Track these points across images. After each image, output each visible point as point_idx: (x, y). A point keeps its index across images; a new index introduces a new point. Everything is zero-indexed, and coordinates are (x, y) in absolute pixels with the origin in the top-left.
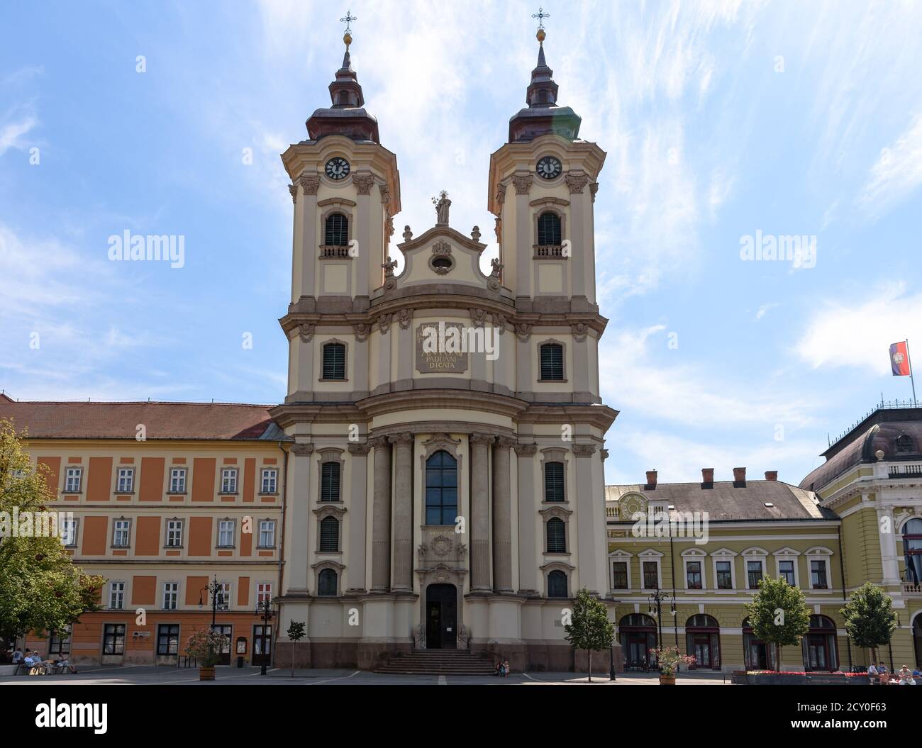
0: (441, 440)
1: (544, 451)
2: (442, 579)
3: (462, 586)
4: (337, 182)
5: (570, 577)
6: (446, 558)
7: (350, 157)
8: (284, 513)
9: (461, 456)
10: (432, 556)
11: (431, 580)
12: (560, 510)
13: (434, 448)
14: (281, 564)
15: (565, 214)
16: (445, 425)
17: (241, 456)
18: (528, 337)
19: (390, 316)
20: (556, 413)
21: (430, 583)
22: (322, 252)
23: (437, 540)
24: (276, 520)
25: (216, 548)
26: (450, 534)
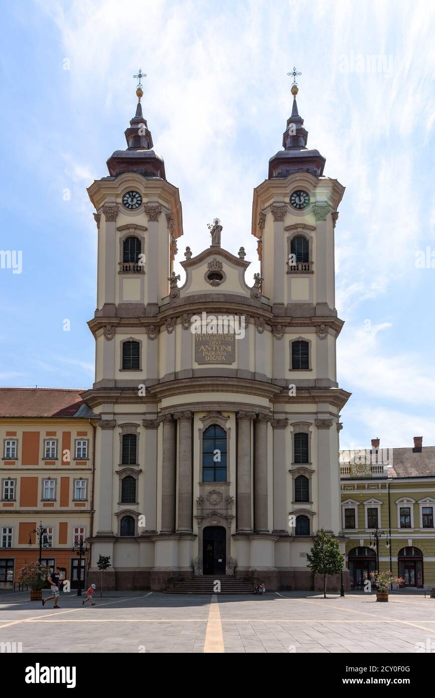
0: (214, 417)
1: (293, 425)
2: (214, 523)
3: (230, 527)
4: (132, 211)
5: (312, 520)
6: (218, 507)
7: (143, 191)
8: (94, 474)
9: (230, 429)
10: (207, 505)
11: (206, 524)
12: (305, 470)
13: (209, 422)
14: (92, 512)
15: (312, 237)
16: (217, 405)
17: (59, 430)
18: (282, 336)
19: (175, 319)
20: (303, 395)
21: (205, 526)
22: (121, 268)
23: (211, 493)
24: (87, 479)
25: (42, 501)
26: (221, 488)
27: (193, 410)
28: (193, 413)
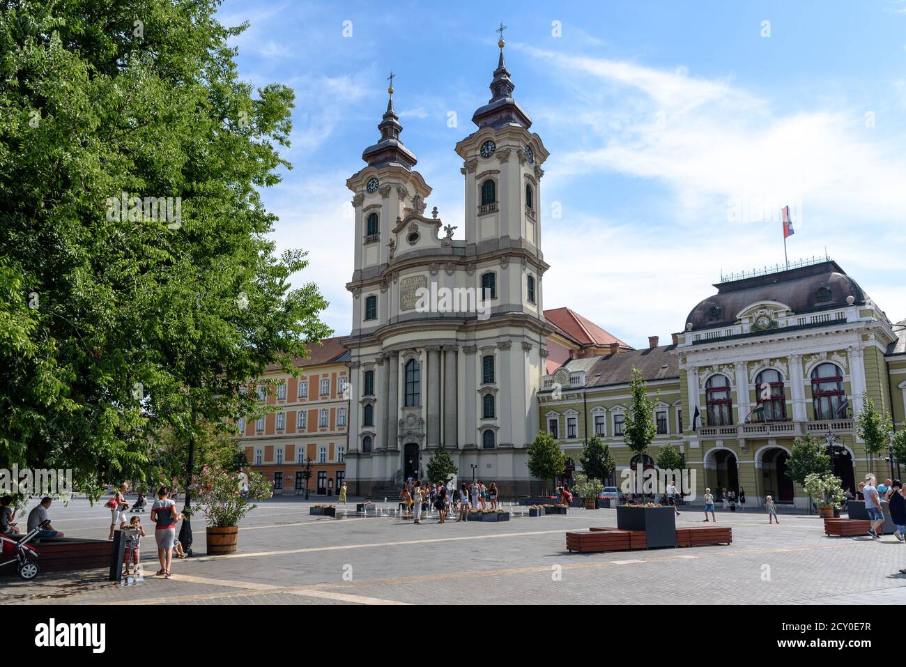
0: (410, 353)
1: (482, 349)
2: (410, 441)
3: (422, 444)
6: (413, 427)
8: (349, 404)
9: (422, 361)
10: (406, 427)
11: (405, 441)
12: (490, 389)
13: (408, 358)
14: (347, 435)
15: (497, 180)
17: (330, 371)
19: (391, 276)
21: (405, 443)
22: (365, 240)
23: (408, 416)
24: (346, 409)
25: (319, 427)
26: (415, 412)
27: (396, 349)
28: (398, 352)
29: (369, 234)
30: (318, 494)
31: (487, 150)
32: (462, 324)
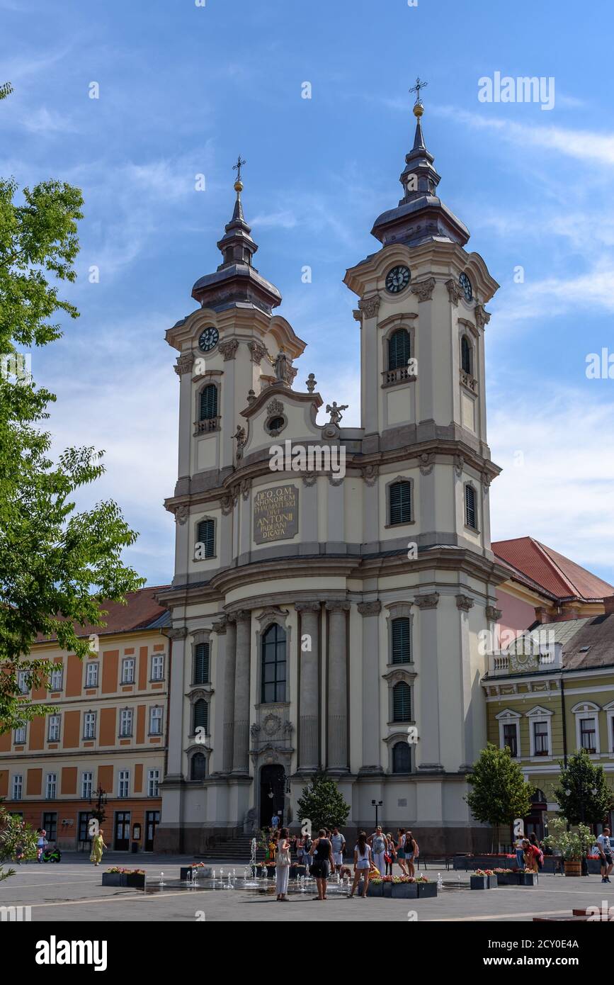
0: (269, 614)
1: (390, 607)
2: (270, 759)
3: (290, 766)
6: (275, 737)
8: (169, 698)
9: (290, 627)
10: (264, 736)
11: (263, 761)
12: (404, 673)
13: (266, 622)
14: (166, 750)
15: (414, 328)
16: (269, 598)
17: (137, 644)
20: (394, 563)
21: (261, 764)
22: (196, 428)
23: (267, 719)
24: (163, 706)
25: (119, 737)
26: (279, 712)
27: (246, 607)
28: (249, 612)
29: (202, 418)
30: (116, 849)
31: (397, 279)
32: (357, 565)
